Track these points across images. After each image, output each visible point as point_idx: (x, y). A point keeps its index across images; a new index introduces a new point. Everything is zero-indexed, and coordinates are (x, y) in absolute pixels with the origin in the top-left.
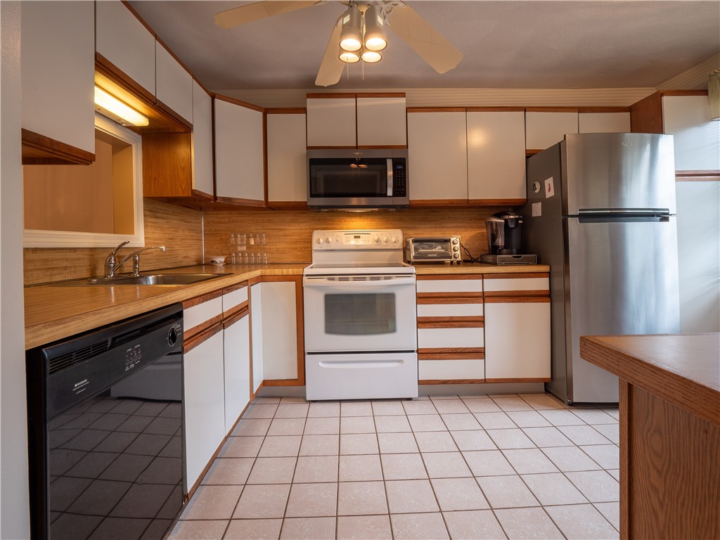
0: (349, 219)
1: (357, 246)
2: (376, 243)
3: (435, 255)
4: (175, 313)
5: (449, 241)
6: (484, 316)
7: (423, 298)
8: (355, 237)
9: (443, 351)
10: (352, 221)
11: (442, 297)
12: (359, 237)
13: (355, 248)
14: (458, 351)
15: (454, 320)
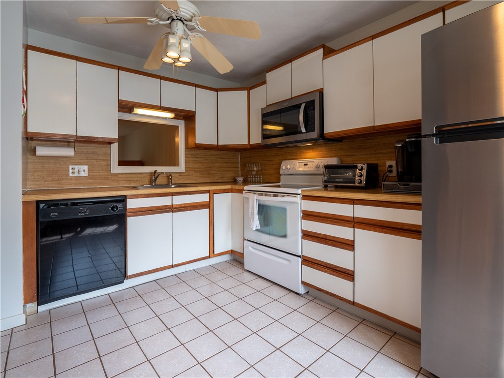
0: (305, 151)
1: (304, 171)
2: (316, 169)
3: (342, 180)
4: (123, 200)
5: (356, 167)
6: (354, 240)
7: (308, 215)
8: (305, 165)
9: (320, 263)
10: (307, 153)
11: (320, 217)
12: (307, 165)
13: (303, 173)
14: (331, 267)
15: (327, 238)
